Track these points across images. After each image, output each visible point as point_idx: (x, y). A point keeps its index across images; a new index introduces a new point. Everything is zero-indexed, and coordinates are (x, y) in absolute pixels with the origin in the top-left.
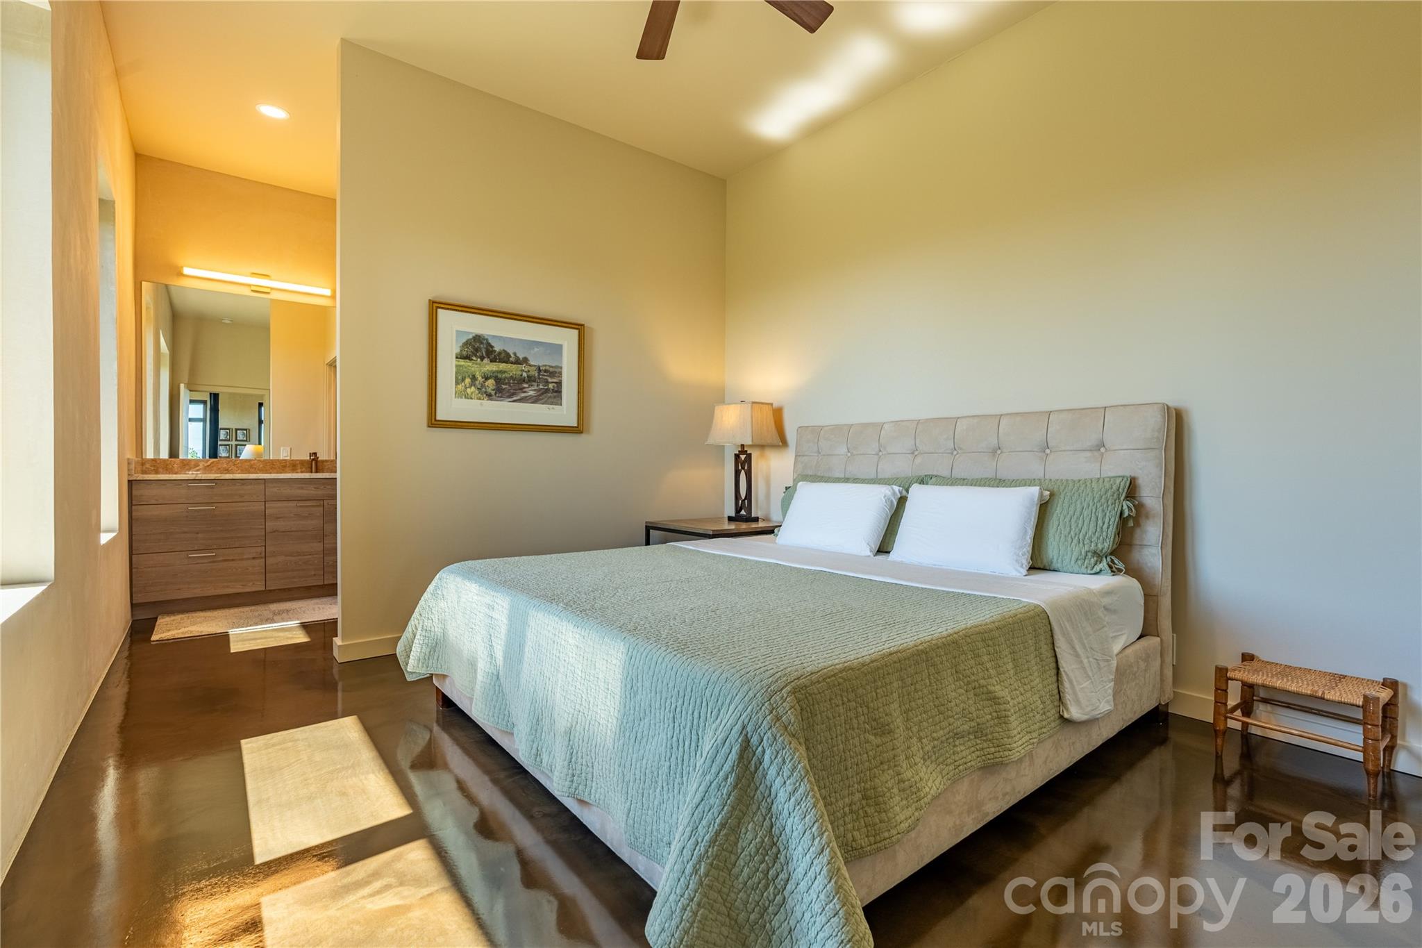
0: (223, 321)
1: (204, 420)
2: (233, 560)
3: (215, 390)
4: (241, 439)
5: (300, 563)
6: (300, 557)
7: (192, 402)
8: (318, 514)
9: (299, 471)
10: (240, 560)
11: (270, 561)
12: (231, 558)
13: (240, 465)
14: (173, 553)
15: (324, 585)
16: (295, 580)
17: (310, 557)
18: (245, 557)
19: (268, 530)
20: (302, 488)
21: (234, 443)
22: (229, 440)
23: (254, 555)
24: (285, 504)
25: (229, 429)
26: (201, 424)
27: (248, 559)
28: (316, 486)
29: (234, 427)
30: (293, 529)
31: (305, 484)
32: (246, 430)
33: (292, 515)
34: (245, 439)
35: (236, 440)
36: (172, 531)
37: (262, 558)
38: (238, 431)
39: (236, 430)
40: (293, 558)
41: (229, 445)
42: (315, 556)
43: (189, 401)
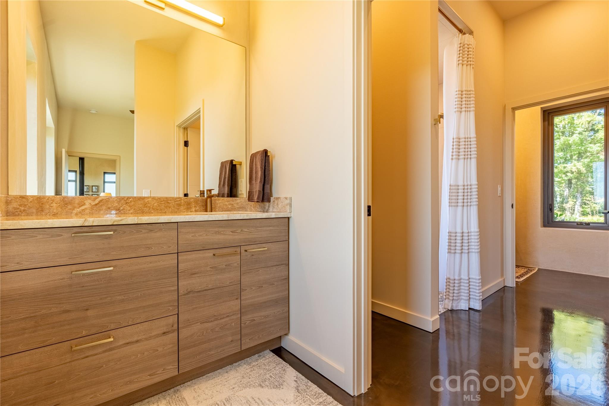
0: (91, 111)
1: (76, 181)
2: (137, 341)
3: (82, 156)
4: (95, 191)
5: (217, 329)
6: (216, 322)
7: (70, 171)
8: (236, 264)
9: (193, 209)
10: (147, 339)
11: (184, 333)
12: (135, 339)
13: (133, 203)
14: (46, 349)
15: (241, 351)
16: (212, 352)
17: (227, 319)
18: (153, 334)
19: (181, 292)
20: (218, 233)
21: (91, 193)
22: (88, 192)
23: (165, 329)
24: (200, 254)
25: (88, 186)
26: (74, 183)
27: (157, 336)
28: (232, 230)
29: (91, 185)
30: (210, 286)
31: (222, 227)
32: (97, 186)
33: (208, 269)
34: (97, 191)
35: (92, 192)
36: (44, 311)
37: (173, 331)
38: (93, 187)
39: (92, 186)
40: (210, 324)
41: (88, 194)
42: (233, 317)
43: (68, 171)
